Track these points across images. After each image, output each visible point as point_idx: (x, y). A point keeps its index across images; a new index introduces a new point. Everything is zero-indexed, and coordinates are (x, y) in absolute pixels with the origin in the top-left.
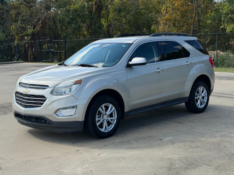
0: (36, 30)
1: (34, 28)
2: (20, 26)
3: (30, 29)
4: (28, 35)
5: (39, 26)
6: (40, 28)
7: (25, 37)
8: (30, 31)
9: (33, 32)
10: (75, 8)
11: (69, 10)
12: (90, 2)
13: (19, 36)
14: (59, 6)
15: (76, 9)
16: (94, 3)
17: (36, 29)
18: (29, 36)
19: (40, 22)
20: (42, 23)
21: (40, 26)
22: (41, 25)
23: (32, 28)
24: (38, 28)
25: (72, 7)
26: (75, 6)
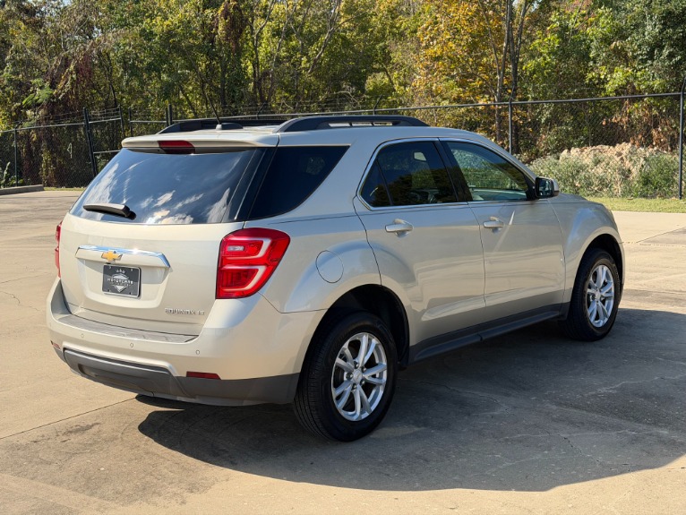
0: (62, 89)
1: (53, 86)
2: (10, 80)
3: (41, 88)
4: (36, 105)
5: (70, 78)
6: (72, 84)
7: (29, 112)
8: (42, 94)
9: (52, 97)
10: (168, 26)
11: (151, 33)
12: (208, 11)
13: (10, 108)
14: (119, 20)
15: (170, 31)
16: (219, 12)
17: (60, 86)
18: (42, 108)
19: (72, 67)
20: (77, 70)
21: (72, 78)
22: (74, 76)
23: (47, 84)
24: (65, 86)
25: (159, 26)
26: (167, 22)
